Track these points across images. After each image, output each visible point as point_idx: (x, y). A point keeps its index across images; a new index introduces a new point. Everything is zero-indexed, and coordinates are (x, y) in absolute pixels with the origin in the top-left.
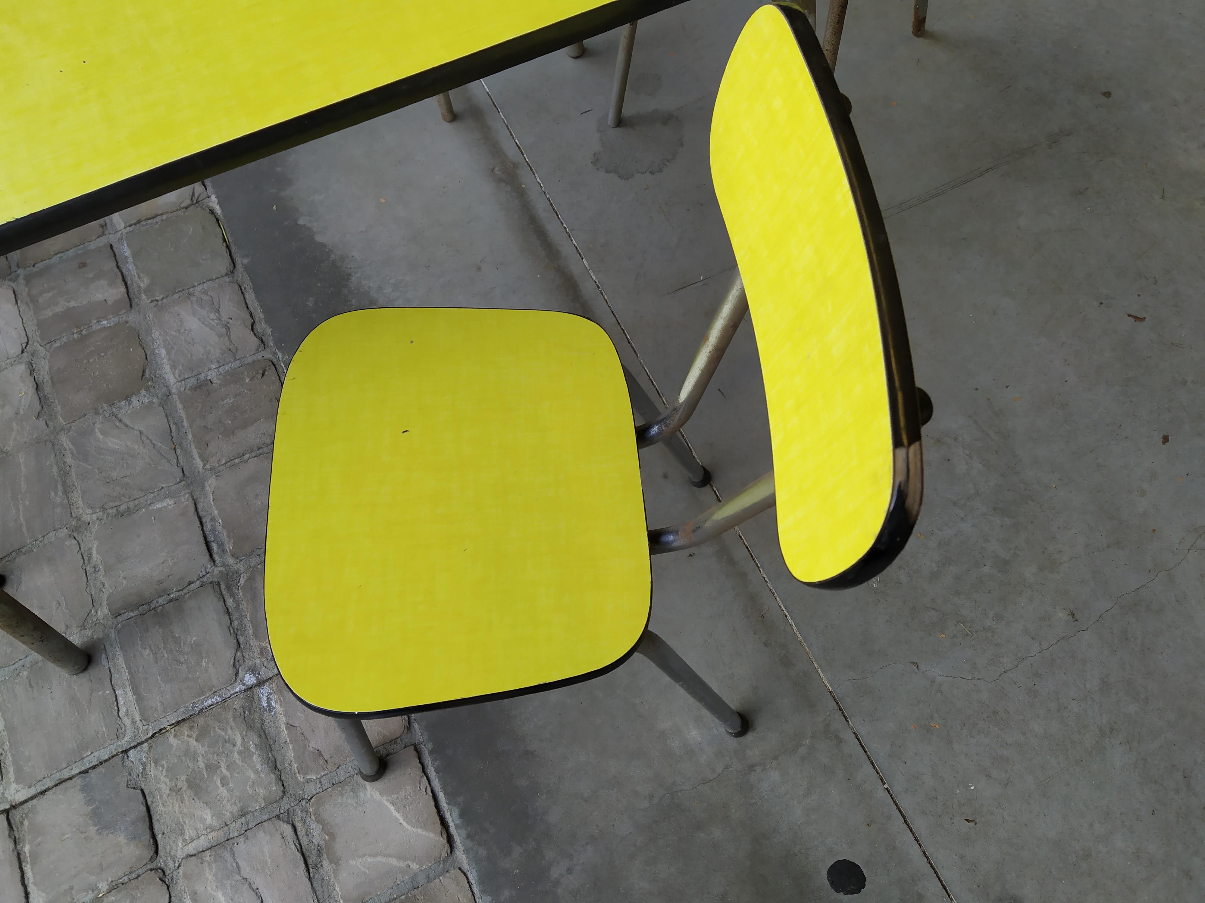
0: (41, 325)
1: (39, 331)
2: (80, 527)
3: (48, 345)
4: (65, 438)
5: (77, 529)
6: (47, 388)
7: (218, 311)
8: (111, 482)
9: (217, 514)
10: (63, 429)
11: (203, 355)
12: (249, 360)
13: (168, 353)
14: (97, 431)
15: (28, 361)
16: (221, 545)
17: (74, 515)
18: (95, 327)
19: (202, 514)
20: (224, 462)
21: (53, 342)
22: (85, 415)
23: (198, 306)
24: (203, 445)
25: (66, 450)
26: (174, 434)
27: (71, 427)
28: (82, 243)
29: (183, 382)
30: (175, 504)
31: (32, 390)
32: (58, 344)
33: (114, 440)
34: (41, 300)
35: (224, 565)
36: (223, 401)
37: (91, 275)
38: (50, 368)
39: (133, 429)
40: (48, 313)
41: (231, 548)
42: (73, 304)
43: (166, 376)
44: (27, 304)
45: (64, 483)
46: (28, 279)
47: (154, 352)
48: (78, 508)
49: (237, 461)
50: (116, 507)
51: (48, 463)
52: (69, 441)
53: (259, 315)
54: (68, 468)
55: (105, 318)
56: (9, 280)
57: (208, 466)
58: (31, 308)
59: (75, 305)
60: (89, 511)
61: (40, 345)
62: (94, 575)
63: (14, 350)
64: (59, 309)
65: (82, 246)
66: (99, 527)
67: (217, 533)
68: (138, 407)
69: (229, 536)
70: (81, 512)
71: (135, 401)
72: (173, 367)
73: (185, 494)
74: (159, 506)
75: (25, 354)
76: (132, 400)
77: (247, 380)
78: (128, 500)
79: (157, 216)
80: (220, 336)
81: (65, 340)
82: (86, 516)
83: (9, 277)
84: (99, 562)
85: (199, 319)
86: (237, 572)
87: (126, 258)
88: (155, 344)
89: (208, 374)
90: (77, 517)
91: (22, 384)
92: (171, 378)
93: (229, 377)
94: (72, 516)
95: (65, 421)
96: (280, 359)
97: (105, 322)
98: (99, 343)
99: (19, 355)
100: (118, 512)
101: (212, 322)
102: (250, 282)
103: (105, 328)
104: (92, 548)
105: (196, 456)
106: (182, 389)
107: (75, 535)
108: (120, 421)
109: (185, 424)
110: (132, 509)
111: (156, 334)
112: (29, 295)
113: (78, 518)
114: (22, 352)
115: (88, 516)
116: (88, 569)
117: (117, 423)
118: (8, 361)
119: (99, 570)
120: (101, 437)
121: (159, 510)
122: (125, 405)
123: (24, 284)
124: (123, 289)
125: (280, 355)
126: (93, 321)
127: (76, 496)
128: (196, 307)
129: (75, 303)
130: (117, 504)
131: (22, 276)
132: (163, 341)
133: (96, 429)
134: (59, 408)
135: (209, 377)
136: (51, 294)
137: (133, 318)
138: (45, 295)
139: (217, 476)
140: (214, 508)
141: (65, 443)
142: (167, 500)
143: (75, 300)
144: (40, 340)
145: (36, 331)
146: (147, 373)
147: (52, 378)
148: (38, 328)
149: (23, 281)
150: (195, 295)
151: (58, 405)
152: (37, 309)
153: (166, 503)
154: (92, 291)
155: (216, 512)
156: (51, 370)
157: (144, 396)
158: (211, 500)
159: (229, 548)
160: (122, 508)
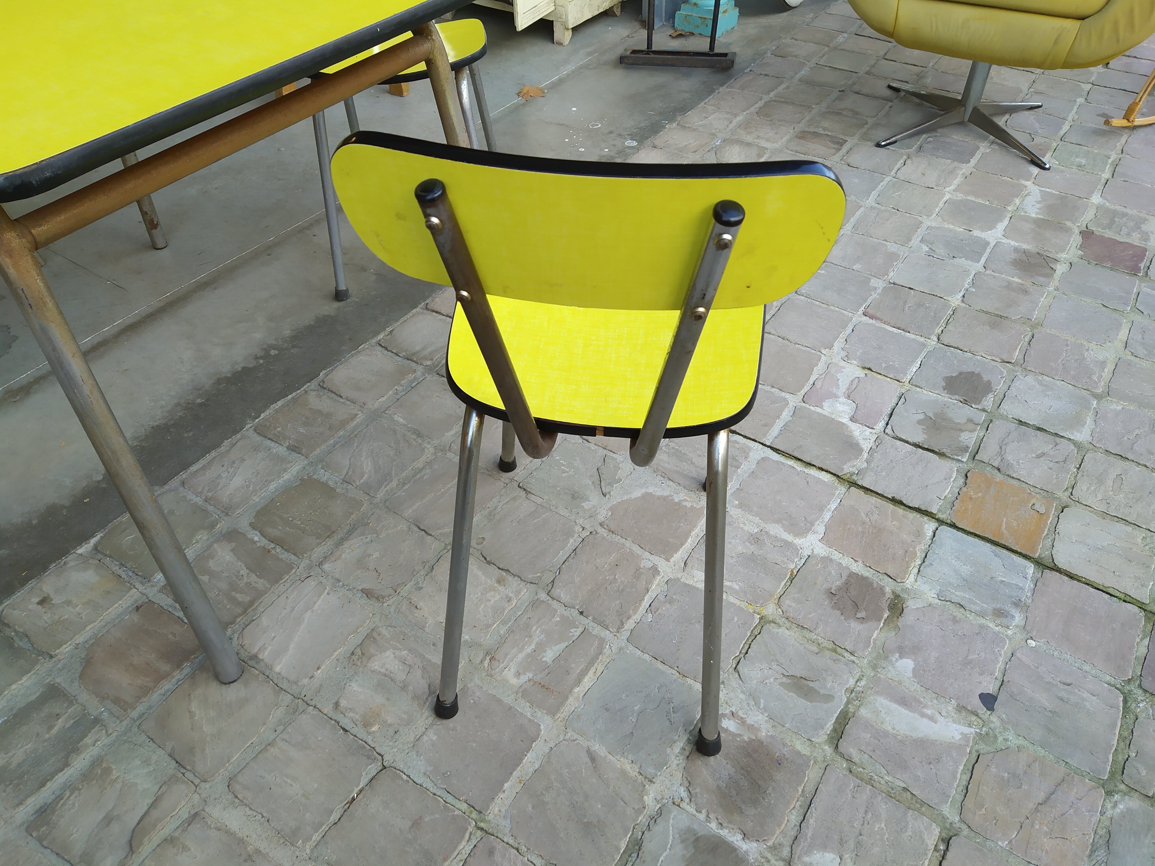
0: (275, 581)
1: (284, 577)
2: (440, 449)
3: (295, 563)
4: (377, 496)
5: (442, 450)
6: (338, 536)
7: (219, 475)
8: (398, 451)
10: (371, 504)
11: (266, 461)
12: (259, 438)
13: (271, 481)
14: (362, 481)
15: (317, 568)
16: (412, 382)
17: (434, 457)
18: (264, 542)
19: (395, 399)
20: (352, 407)
21: (291, 561)
22: (351, 497)
24: (343, 424)
25: (387, 490)
26: (343, 442)
27: (366, 500)
29: (296, 460)
30: (396, 414)
31: (346, 545)
32: (292, 557)
33: (364, 467)
34: (247, 599)
36: (303, 432)
37: (206, 578)
38: (319, 544)
39: (350, 464)
40: (261, 584)
42: (244, 571)
43: (294, 473)
44: (256, 609)
45: (413, 476)
46: (224, 628)
47: (275, 491)
48: (427, 458)
49: (347, 403)
50: (415, 440)
51: (404, 494)
52: (379, 491)
53: (213, 454)
54: (401, 480)
55: (251, 540)
56: (231, 644)
57: (360, 413)
58: (261, 600)
59: (245, 568)
60: (426, 451)
61: (298, 568)
63: (312, 583)
64: (253, 578)
65: (168, 609)
66: (434, 440)
68: (330, 471)
69: (403, 380)
70: (429, 455)
71: (326, 477)
72: (285, 470)
73: (386, 414)
74: (402, 420)
75: (312, 574)
76: (325, 480)
77: (278, 430)
78: (407, 436)
79: (114, 574)
80: (243, 460)
81: (286, 555)
84: (457, 426)
85: (231, 480)
86: (425, 369)
88: (266, 495)
89: (283, 451)
91: (343, 556)
92: (296, 468)
93: (280, 439)
95: (364, 504)
96: (251, 425)
97: (256, 538)
98: (279, 528)
99: (315, 577)
100: (418, 437)
101: (230, 473)
103: (263, 535)
104: (450, 435)
105: (355, 423)
106: (302, 457)
107: (447, 448)
108: (347, 474)
109: (332, 442)
110: (412, 432)
111: (256, 499)
112: (245, 612)
113: (435, 454)
114: (311, 576)
115: (430, 449)
117: (350, 473)
118: (324, 581)
120: (366, 476)
121: (404, 419)
122: (332, 481)
123: (234, 625)
124: (215, 545)
125: (248, 426)
126: (258, 546)
127: (419, 464)
128: (219, 488)
129: (243, 569)
130: (412, 440)
132: (261, 490)
133: (361, 482)
134: (353, 516)
135: (285, 449)
136: (238, 596)
137: (244, 523)
138: (240, 599)
139: (364, 404)
140: (388, 395)
141: (382, 494)
142: (395, 419)
143: (239, 572)
144: (293, 571)
145: (284, 580)
146: (297, 484)
147: (328, 537)
148: (282, 579)
149: (229, 630)
150: (206, 497)
151: (351, 519)
152: (260, 594)
153: (399, 419)
154: (225, 566)
155: (390, 392)
156: (321, 543)
157: (319, 475)
158: (384, 399)
159: (411, 376)
160: (415, 437)
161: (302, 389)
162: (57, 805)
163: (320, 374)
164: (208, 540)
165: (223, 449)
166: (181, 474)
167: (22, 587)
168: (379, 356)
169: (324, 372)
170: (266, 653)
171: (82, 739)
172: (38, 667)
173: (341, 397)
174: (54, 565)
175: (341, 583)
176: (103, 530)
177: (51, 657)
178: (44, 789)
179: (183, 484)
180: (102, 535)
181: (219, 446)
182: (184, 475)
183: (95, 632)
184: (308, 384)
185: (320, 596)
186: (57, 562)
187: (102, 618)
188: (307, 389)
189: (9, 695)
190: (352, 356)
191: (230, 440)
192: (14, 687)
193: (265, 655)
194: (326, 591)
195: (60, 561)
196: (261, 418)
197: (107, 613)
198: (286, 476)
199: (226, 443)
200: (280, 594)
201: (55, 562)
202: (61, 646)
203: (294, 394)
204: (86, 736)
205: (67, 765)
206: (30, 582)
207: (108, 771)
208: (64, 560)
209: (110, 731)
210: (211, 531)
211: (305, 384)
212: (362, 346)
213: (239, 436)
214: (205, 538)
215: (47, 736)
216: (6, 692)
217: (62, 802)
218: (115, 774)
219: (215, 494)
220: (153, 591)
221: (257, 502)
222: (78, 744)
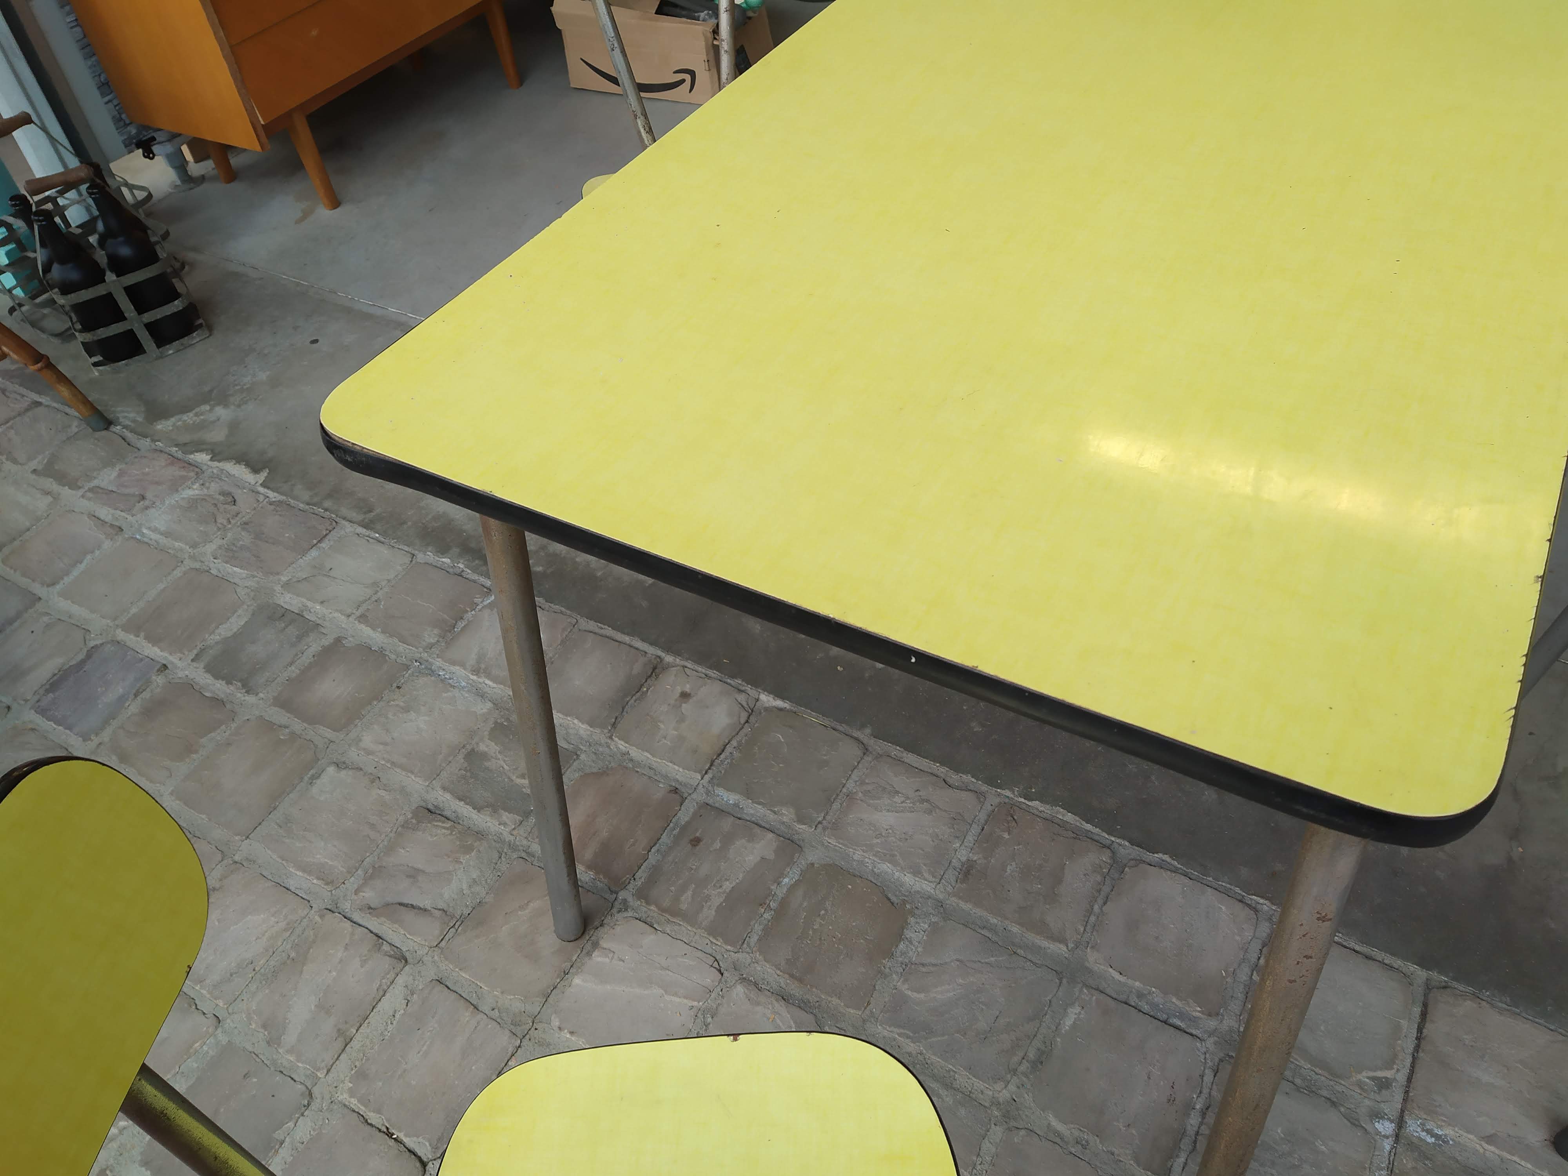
0: (712, 931)
1: (719, 938)
2: (1008, 1112)
3: (745, 946)
4: (879, 1027)
5: (1007, 1116)
6: (795, 989)
7: (897, 792)
8: (988, 1035)
9: (1142, 986)
10: (864, 1021)
11: (933, 841)
12: (982, 816)
13: (893, 862)
14: (910, 993)
15: (737, 978)
16: (1182, 1016)
17: (987, 1104)
18: (781, 892)
19: (1123, 997)
20: (1082, 929)
21: (747, 938)
22: (874, 987)
23: (873, 800)
24: (1038, 926)
25: (895, 1039)
26: (994, 938)
27: (871, 1012)
28: (669, 822)
29: (943, 881)
30: (1083, 1008)
32: (755, 938)
33: (939, 989)
34: (684, 906)
35: (1211, 1034)
36: (1007, 872)
37: (717, 845)
38: (777, 967)
39: (946, 963)
40: (708, 914)
41: (1199, 1009)
42: (728, 886)
43: (917, 887)
44: (668, 922)
46: (642, 895)
47: (875, 874)
48: (982, 1092)
49: (1093, 919)
50: (1023, 1058)
52: (889, 1027)
53: (942, 770)
54: (920, 1057)
55: (782, 875)
56: (619, 912)
57: (1071, 945)
58: (681, 923)
59: (734, 884)
60: (999, 1086)
61: (736, 953)
62: (1088, 1151)
63: (710, 978)
64: (717, 900)
65: (671, 825)
66: (1030, 1094)
67: (1161, 1006)
68: (925, 938)
69: (1180, 999)
70: (990, 1093)
71: (913, 935)
72: (917, 873)
73: (1081, 991)
74: (1068, 1022)
75: (726, 974)
76: (908, 936)
77: (1006, 836)
78: (1029, 1041)
79: (725, 746)
80: (929, 812)
81: (758, 928)
82: (1001, 1094)
83: (615, 910)
84: (1076, 1133)
85: (888, 811)
86: (1232, 1032)
87: (736, 805)
88: (867, 865)
89: (959, 857)
90: (993, 1103)
91: (759, 1009)
92: (926, 886)
93: (985, 845)
94: (985, 1107)
95: (859, 1009)
96: (1012, 796)
97: (786, 880)
98: (805, 904)
99: (721, 979)
100: (1032, 1062)
101: (903, 805)
102: (894, 746)
103: (792, 888)
104: (1049, 1124)
105: (1046, 943)
106: (950, 889)
107: (1013, 1123)
108: (923, 965)
109: (994, 921)
110: (1043, 1048)
111: (858, 855)
112: (663, 910)
113: (995, 1103)
114: (722, 974)
115: (1005, 1091)
116: (1073, 1150)
117: (924, 970)
118: (713, 995)
119: (1087, 1142)
120: (922, 996)
121: (1074, 1026)
122: (907, 946)
123: (644, 904)
124: (770, 835)
125: (1008, 793)
126: (772, 887)
127: (965, 1080)
128: (871, 802)
129: (730, 883)
130: (1021, 1054)
131: (630, 899)
132: (875, 855)
133: (905, 992)
134: (835, 1001)
135: (964, 859)
136: (689, 893)
137: (814, 856)
138: (683, 898)
139: (1092, 947)
140: (1130, 982)
141: (886, 1033)
142: (1070, 1010)
143: (727, 880)
144: (729, 947)
145: (714, 941)
146: (893, 899)
147: (792, 976)
148: (714, 937)
149: (639, 903)
150: (855, 792)
151: (830, 999)
152: (690, 918)
153: (1073, 1014)
154: (737, 860)
155: (1137, 984)
156: (779, 969)
157: (917, 923)
158: (1116, 976)
159: (1196, 1011)
160: (1031, 1055)
161: (1113, 839)
162: (437, 821)
163: (1157, 853)
164: (783, 823)
165: (954, 778)
166: (898, 748)
167: (708, 668)
168: (1238, 938)
169: (1166, 857)
170: (599, 959)
171: (505, 810)
172: (598, 731)
173: (1105, 903)
174: (740, 682)
175: (709, 1020)
176: (794, 705)
177: (611, 738)
178: (457, 802)
179: (879, 757)
180: (788, 707)
181: (957, 770)
182: (896, 751)
183: (643, 763)
184: (1127, 843)
185: (686, 997)
186: (744, 683)
187: (659, 761)
188: (1115, 845)
189: (568, 722)
190: (1227, 893)
191: (973, 780)
192: (576, 721)
193: (598, 957)
194: (695, 1004)
195: (746, 685)
196: (1029, 803)
197: (667, 763)
198: (908, 879)
199: (968, 778)
200: (693, 944)
201: (743, 681)
202: (622, 740)
203: (1097, 830)
204: (510, 813)
205: (478, 809)
206: (715, 672)
207: (468, 849)
208: (747, 688)
209: (515, 832)
210: (794, 822)
211: (1124, 839)
212: (1261, 901)
213: (984, 788)
214: (785, 819)
215: (514, 778)
216: (569, 719)
217: (440, 824)
218: (464, 859)
219: (861, 800)
220: (700, 796)
221: (852, 857)
222: (502, 809)
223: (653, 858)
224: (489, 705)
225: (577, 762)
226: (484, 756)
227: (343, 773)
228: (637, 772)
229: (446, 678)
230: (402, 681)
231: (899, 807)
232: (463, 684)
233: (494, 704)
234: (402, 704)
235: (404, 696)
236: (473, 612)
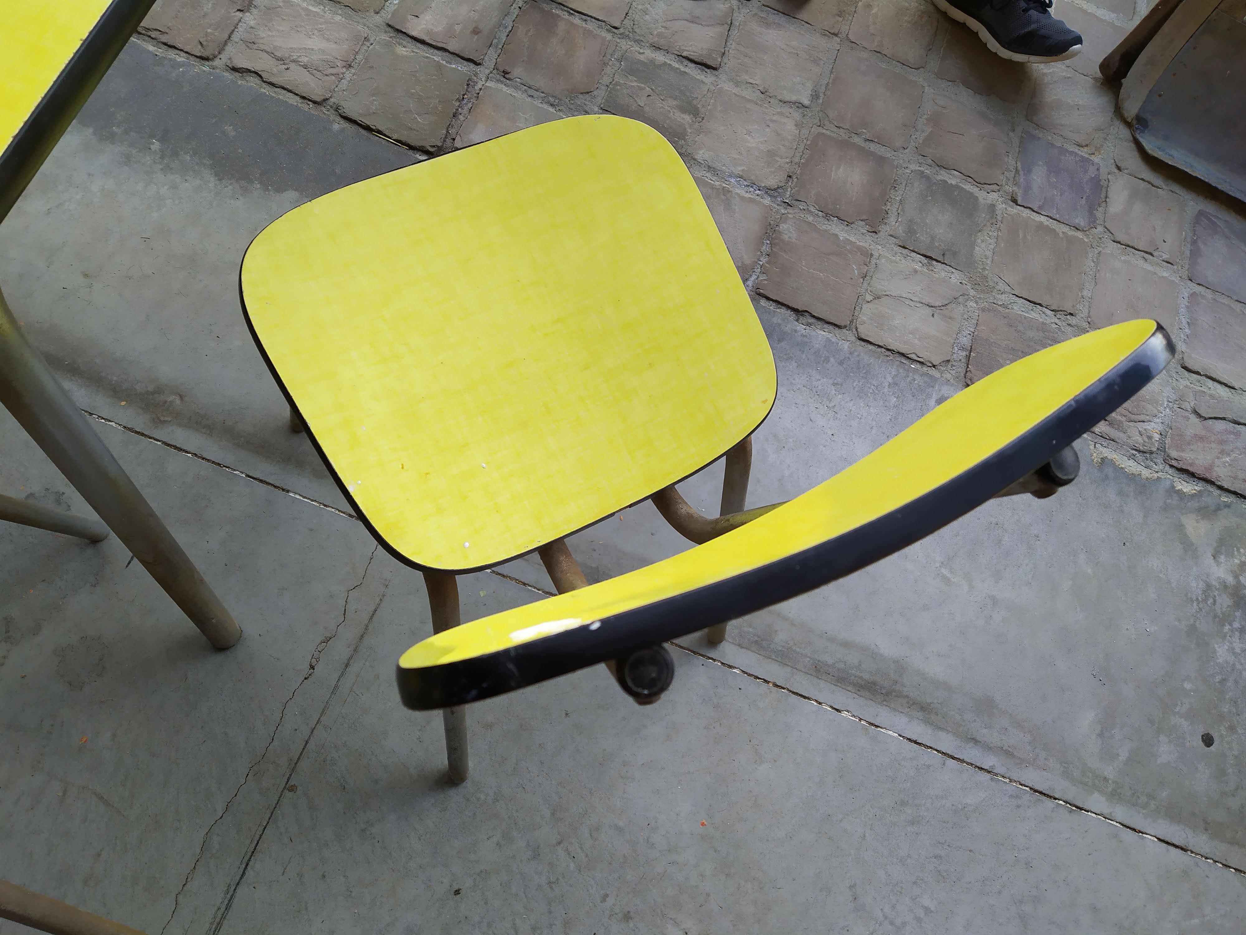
219: (337, 59)
220: (483, 71)
221: (342, 17)
222: (646, 63)
223: (509, 22)
224: (699, 157)
225: (599, 103)
226: (683, 110)
227: (794, 98)
228: (543, 92)
229: (752, 187)
230: (790, 184)
231: (303, 52)
232: (733, 180)
233: (695, 159)
234: (778, 159)
235: (780, 166)
236: (761, 263)
